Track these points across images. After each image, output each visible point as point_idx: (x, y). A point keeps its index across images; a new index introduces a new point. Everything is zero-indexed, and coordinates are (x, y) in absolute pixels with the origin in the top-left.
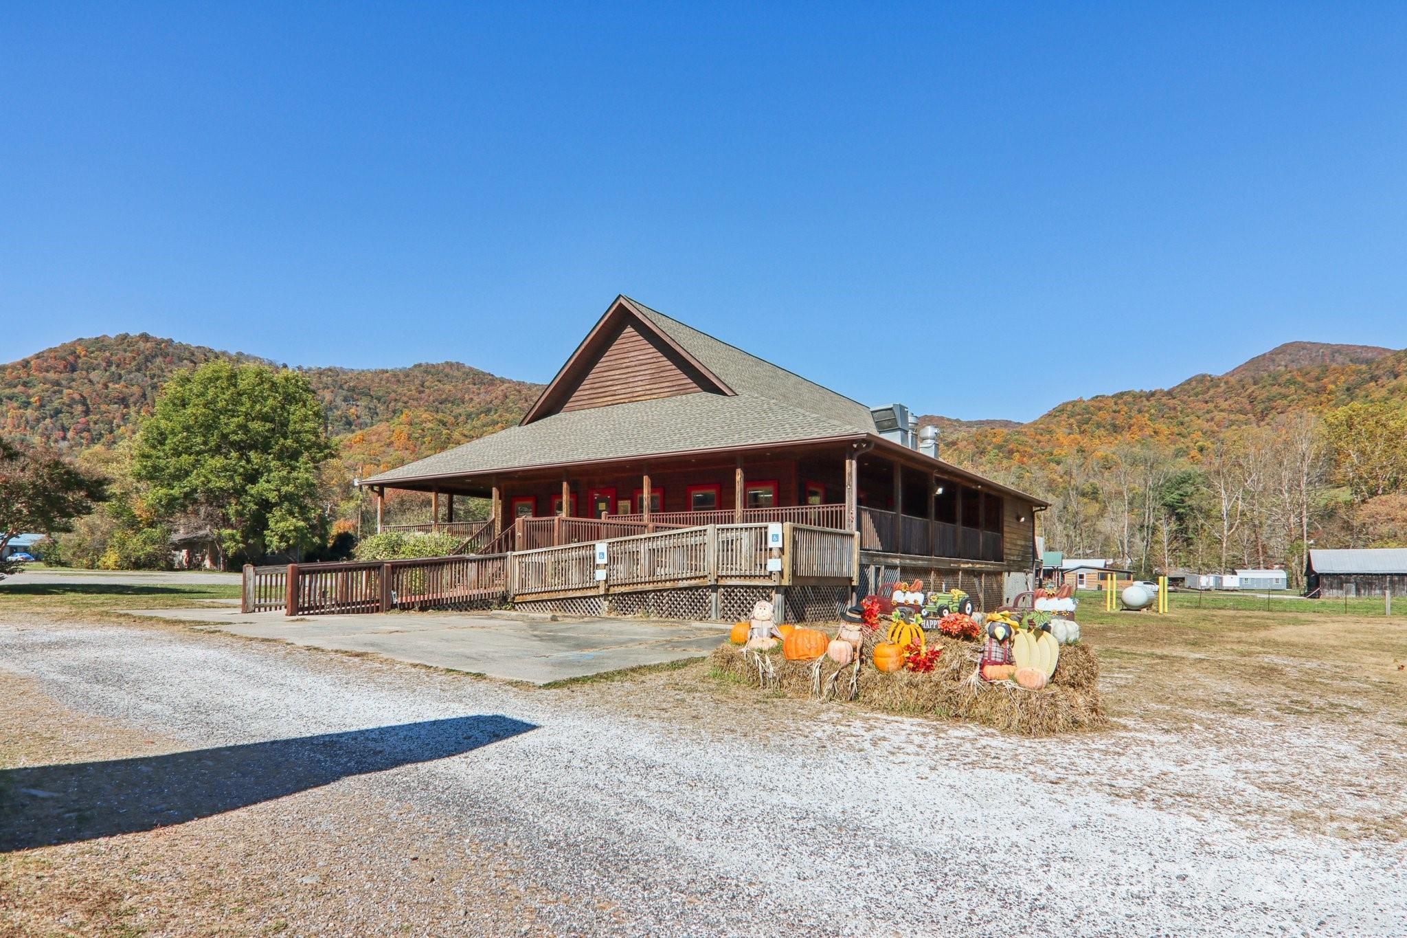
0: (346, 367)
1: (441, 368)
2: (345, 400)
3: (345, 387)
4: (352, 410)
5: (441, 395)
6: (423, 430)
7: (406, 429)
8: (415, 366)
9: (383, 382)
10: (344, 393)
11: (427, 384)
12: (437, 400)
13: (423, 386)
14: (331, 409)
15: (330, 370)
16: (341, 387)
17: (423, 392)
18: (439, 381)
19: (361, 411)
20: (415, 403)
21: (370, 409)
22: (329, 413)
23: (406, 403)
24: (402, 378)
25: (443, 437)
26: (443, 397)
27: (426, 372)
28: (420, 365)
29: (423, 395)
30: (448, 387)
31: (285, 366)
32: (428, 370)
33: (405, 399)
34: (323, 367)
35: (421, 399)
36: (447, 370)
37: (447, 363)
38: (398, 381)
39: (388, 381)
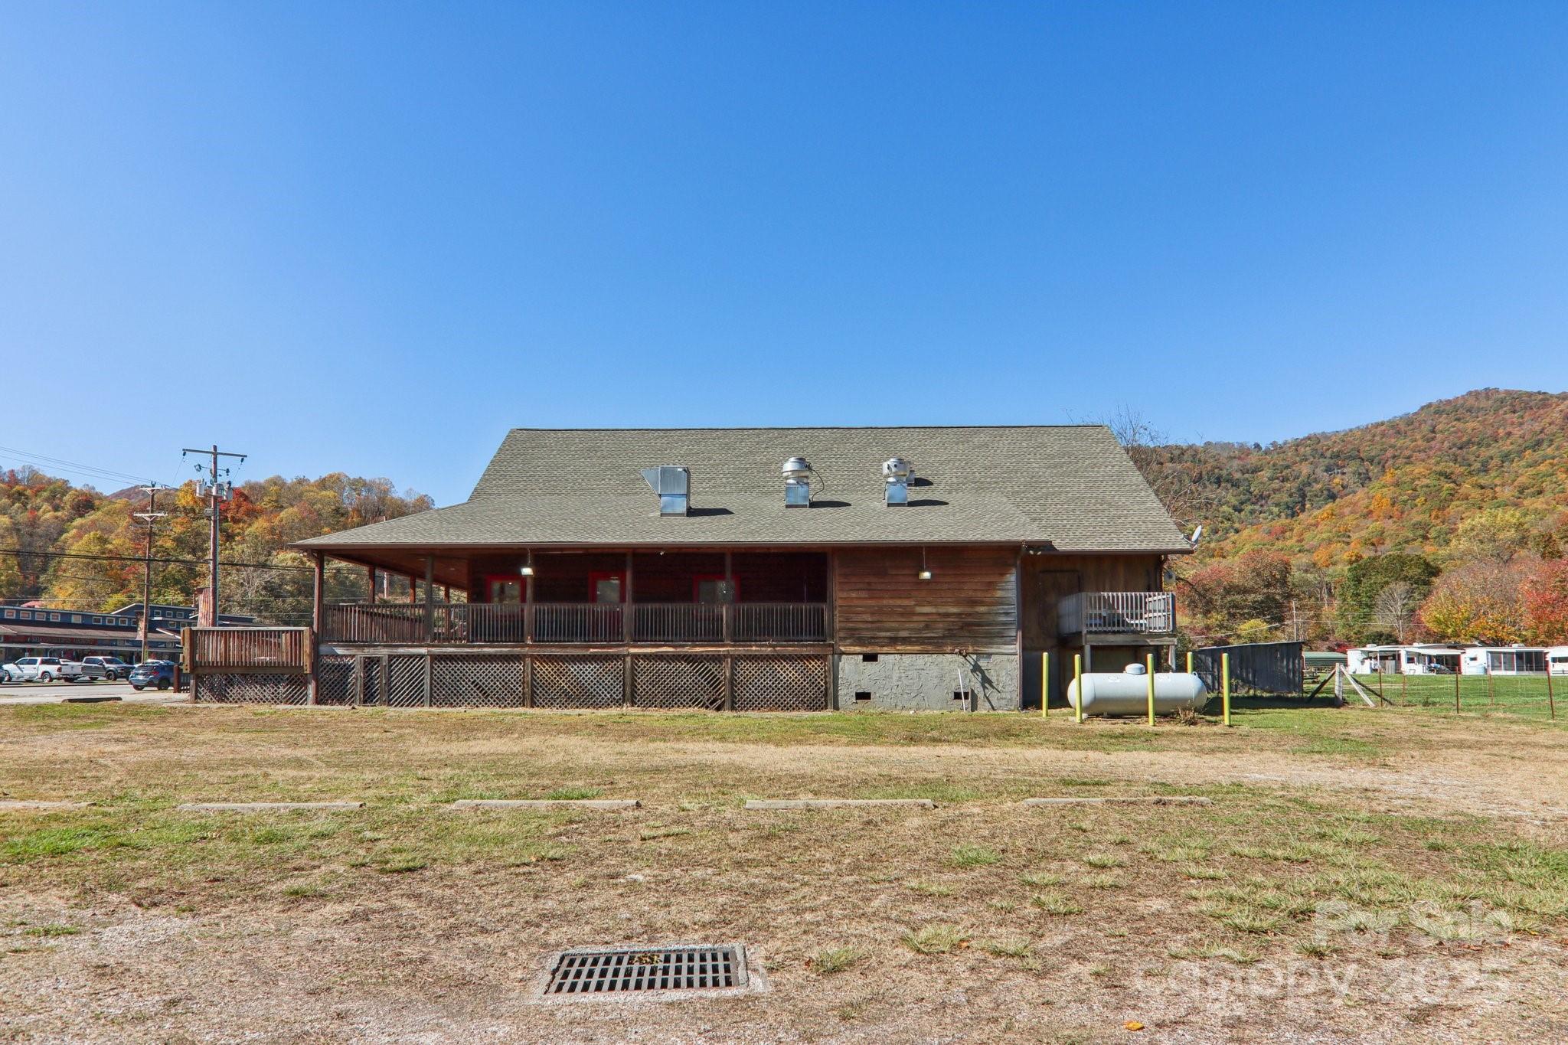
0: (1329, 430)
1: (1461, 402)
2: (1328, 469)
3: (1328, 454)
4: (1337, 480)
5: (1460, 438)
6: (1415, 490)
7: (1389, 492)
8: (1422, 408)
9: (1377, 438)
10: (1327, 461)
11: (1439, 427)
12: (1454, 445)
13: (1433, 431)
14: (1309, 484)
15: (1309, 438)
16: (1322, 455)
17: (1433, 439)
18: (1458, 420)
19: (1349, 479)
20: (1423, 455)
21: (1360, 474)
22: (1307, 489)
23: (1409, 458)
24: (1403, 427)
25: (1443, 494)
26: (1464, 439)
27: (1436, 412)
28: (1430, 405)
29: (1433, 443)
30: (1471, 425)
31: (1257, 446)
32: (1438, 410)
33: (1407, 453)
34: (1301, 437)
35: (1431, 448)
36: (1471, 401)
37: (1470, 393)
38: (1399, 432)
39: (1383, 435)
